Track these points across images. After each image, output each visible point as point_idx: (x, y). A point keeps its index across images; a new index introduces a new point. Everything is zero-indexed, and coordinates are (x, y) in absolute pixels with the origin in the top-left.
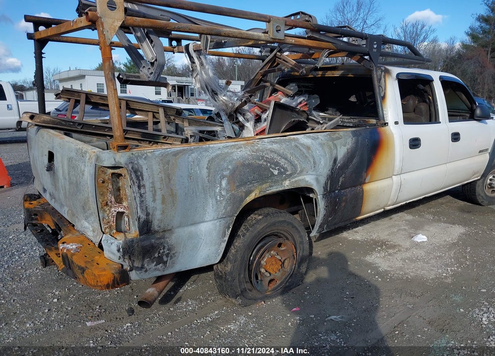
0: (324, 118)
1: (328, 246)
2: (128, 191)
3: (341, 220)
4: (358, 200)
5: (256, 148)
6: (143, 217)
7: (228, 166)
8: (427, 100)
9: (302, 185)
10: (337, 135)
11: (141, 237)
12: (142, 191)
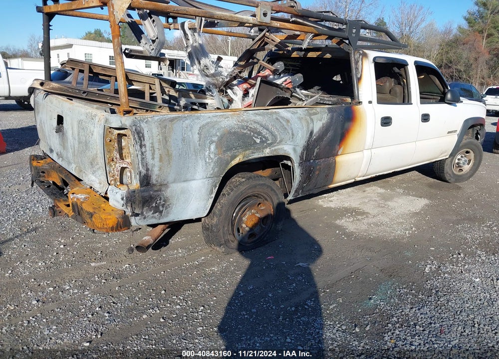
0: (307, 96)
1: (305, 212)
2: (132, 149)
3: (315, 186)
4: (331, 169)
5: (242, 118)
6: (144, 172)
7: (216, 133)
8: (402, 83)
9: (281, 153)
10: (314, 111)
11: (142, 188)
12: (143, 150)
